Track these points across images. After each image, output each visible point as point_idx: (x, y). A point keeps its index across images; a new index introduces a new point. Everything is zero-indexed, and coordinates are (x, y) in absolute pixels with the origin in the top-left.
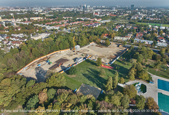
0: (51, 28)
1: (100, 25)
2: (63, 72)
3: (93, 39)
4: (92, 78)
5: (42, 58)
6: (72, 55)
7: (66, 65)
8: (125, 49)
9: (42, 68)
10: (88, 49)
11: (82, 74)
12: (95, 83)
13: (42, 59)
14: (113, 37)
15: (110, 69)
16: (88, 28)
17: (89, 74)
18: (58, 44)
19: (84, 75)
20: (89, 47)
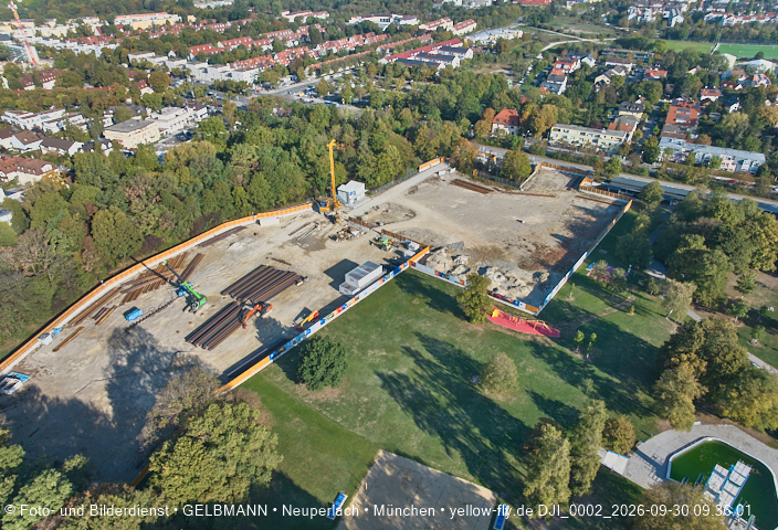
0: (218, 74)
1: (470, 54)
2: (267, 362)
3: (435, 142)
4: (438, 407)
5: (153, 263)
6: (320, 245)
7: (283, 312)
8: (614, 204)
9: (149, 331)
10: (411, 204)
11: (380, 375)
12: (459, 445)
13: (154, 272)
14: (544, 128)
15: (540, 338)
16: (407, 73)
17: (421, 377)
18: (246, 181)
19: (392, 383)
20: (413, 190)
